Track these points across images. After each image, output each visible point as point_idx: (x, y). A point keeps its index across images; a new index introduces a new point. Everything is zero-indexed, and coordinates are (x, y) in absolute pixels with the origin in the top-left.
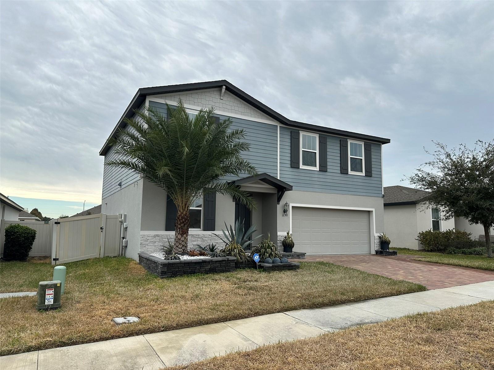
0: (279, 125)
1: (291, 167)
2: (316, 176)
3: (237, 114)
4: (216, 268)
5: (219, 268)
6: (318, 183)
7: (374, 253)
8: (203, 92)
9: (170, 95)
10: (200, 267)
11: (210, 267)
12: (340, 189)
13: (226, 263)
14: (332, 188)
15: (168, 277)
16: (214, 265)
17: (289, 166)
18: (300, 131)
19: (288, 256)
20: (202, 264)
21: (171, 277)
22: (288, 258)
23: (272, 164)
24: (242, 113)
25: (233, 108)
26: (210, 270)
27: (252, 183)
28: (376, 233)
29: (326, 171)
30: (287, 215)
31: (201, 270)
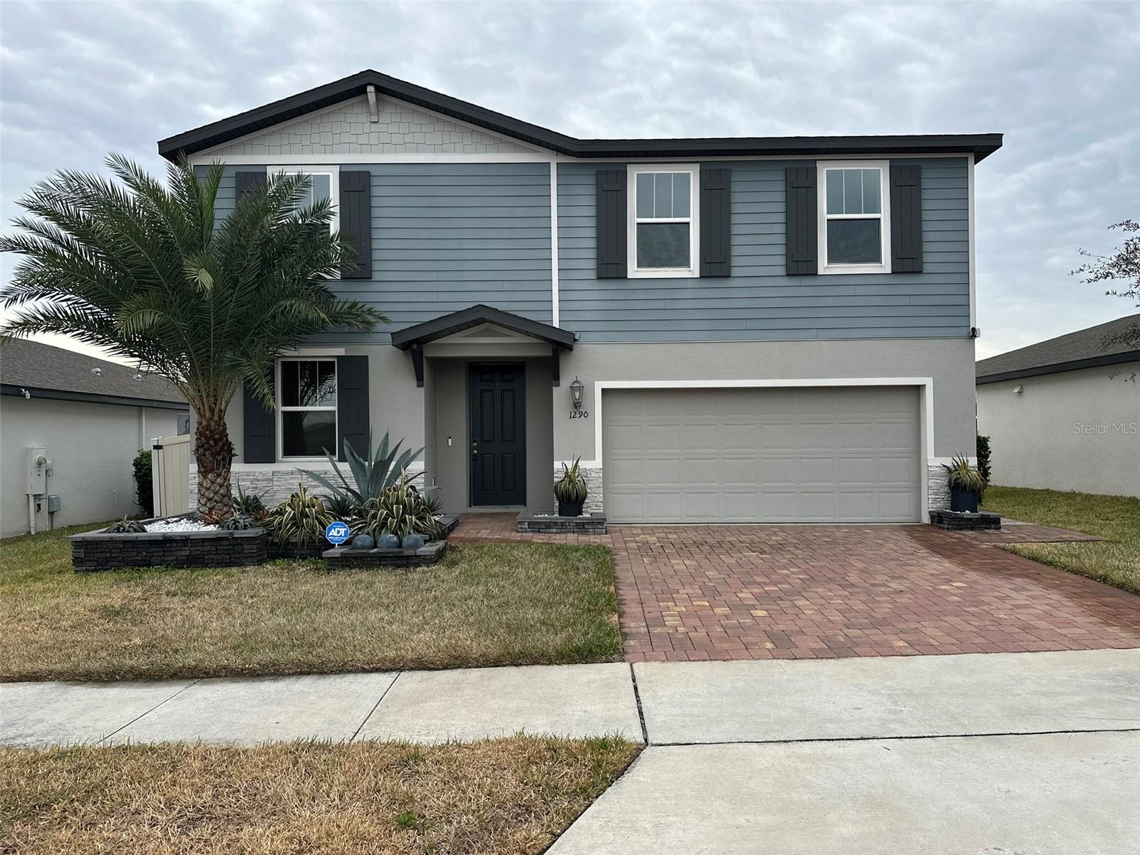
0: (553, 160)
1: (599, 278)
2: (689, 294)
3: (423, 151)
4: (204, 555)
5: (212, 556)
6: (696, 315)
7: (926, 519)
8: (325, 114)
9: (240, 141)
10: (164, 551)
11: (188, 553)
12: (783, 324)
13: (230, 545)
14: (750, 325)
15: (87, 571)
16: (199, 548)
17: (593, 275)
18: (629, 167)
19: (546, 526)
20: (168, 545)
21: (95, 571)
22: (548, 530)
23: (536, 276)
24: (436, 149)
25: (409, 138)
26: (188, 559)
27: (473, 336)
28: (936, 455)
29: (728, 277)
30: (585, 415)
31: (166, 559)
